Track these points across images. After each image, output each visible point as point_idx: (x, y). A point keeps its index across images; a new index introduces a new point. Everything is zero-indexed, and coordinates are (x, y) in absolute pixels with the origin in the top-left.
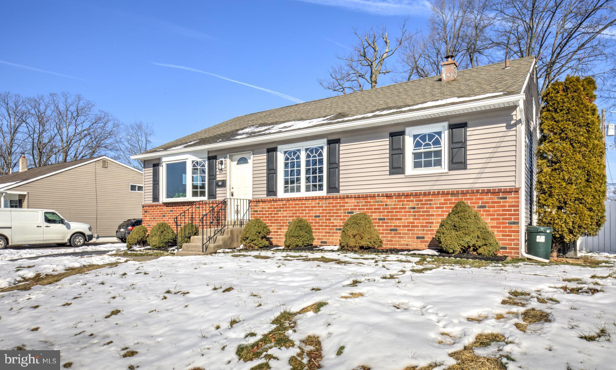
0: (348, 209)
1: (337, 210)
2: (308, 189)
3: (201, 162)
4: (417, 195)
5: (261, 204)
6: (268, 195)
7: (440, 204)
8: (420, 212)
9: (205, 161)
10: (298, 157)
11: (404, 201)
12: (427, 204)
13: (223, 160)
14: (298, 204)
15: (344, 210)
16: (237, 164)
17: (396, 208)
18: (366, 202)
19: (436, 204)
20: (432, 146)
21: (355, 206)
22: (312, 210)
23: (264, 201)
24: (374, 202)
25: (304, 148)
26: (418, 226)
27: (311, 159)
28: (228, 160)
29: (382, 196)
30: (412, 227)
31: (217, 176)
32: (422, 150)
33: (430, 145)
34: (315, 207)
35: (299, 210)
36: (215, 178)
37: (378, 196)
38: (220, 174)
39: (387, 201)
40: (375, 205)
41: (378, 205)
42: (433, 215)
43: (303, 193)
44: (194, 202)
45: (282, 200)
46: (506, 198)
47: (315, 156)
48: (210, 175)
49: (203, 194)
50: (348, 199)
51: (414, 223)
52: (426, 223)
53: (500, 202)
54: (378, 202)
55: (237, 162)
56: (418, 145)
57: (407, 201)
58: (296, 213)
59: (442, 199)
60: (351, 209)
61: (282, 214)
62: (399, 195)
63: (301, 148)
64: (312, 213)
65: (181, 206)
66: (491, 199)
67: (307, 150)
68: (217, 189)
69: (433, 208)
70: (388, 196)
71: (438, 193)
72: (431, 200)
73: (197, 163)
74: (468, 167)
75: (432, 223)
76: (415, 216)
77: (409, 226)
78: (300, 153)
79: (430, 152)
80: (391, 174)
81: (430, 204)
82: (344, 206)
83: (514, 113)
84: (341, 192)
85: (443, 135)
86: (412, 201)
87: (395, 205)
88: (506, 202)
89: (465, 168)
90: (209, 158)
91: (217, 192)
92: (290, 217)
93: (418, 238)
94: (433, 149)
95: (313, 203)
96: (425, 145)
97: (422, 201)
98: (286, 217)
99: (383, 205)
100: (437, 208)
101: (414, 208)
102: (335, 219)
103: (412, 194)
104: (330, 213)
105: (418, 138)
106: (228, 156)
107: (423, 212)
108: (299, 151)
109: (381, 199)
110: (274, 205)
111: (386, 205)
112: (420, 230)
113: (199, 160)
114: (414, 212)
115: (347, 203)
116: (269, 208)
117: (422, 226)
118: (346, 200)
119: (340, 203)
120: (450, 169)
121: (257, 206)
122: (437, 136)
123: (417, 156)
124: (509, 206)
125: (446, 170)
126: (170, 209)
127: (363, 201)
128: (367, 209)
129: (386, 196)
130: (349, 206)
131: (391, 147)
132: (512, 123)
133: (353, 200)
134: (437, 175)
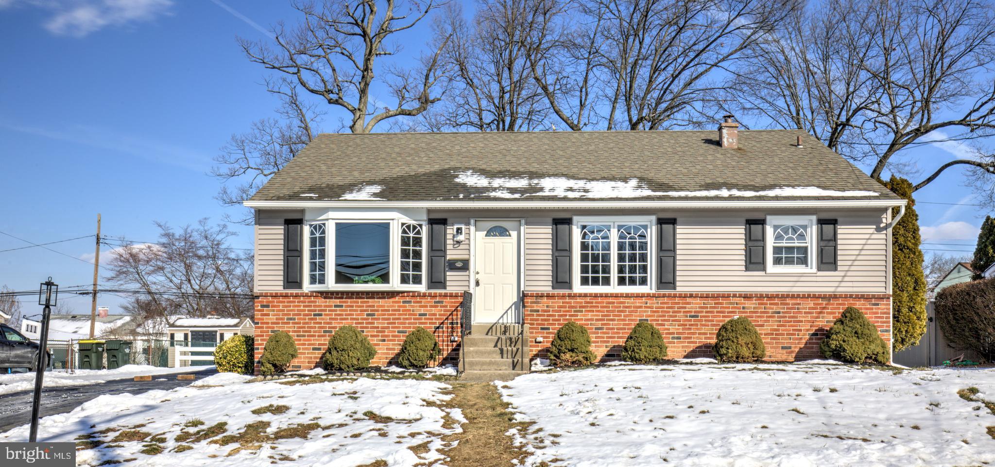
0: (691, 312)
1: (674, 312)
2: (622, 281)
3: (415, 228)
4: (784, 297)
5: (545, 299)
6: (553, 288)
7: (810, 308)
8: (786, 317)
9: (421, 226)
10: (605, 236)
11: (766, 304)
12: (794, 308)
13: (463, 227)
14: (613, 303)
15: (684, 312)
16: (486, 236)
17: (756, 312)
18: (715, 304)
19: (805, 308)
20: (796, 241)
21: (700, 308)
22: (636, 312)
23: (548, 296)
24: (727, 303)
25: (616, 224)
26: (783, 334)
27: (627, 240)
28: (472, 228)
29: (739, 297)
30: (776, 334)
31: (448, 252)
32: (784, 244)
33: (792, 239)
34: (641, 307)
35: (613, 311)
36: (445, 256)
37: (735, 296)
38: (454, 248)
39: (745, 304)
40: (728, 308)
41: (733, 308)
42: (801, 321)
43: (614, 288)
44: (403, 292)
45: (580, 295)
46: (878, 304)
47: (634, 238)
48: (431, 248)
49: (417, 280)
50: (690, 299)
51: (778, 330)
52: (793, 330)
53: (872, 309)
54: (731, 303)
55: (486, 232)
56: (778, 237)
57: (771, 304)
58: (609, 316)
59: (811, 303)
60: (695, 312)
61: (584, 315)
62: (760, 297)
63: (612, 224)
64: (636, 316)
65: (364, 298)
66: (863, 304)
67: (620, 228)
68: (448, 273)
69: (801, 313)
70: (747, 297)
71: (809, 296)
72: (799, 304)
73: (408, 227)
74: (839, 268)
75: (800, 330)
76: (780, 321)
77: (772, 334)
78: (609, 231)
79: (793, 248)
80: (747, 269)
81: (798, 309)
82: (685, 308)
83: (884, 215)
84: (678, 289)
85: (809, 230)
86: (776, 304)
87: (754, 308)
88: (879, 308)
89: (836, 269)
90: (432, 222)
91: (448, 278)
92: (597, 320)
93: (783, 348)
94: (796, 244)
95: (638, 302)
96: (788, 239)
97: (788, 304)
98: (591, 320)
99: (739, 308)
100: (805, 313)
101: (779, 313)
102: (671, 325)
103: (777, 296)
104: (664, 316)
105: (779, 230)
106: (472, 221)
107: (789, 317)
108: (608, 227)
109: (737, 300)
110: (570, 303)
111: (744, 308)
112: (786, 339)
113: (412, 222)
114: (778, 317)
115: (689, 303)
116: (559, 307)
117: (788, 334)
118: (688, 300)
119: (679, 303)
120: (819, 269)
121: (538, 303)
122: (802, 230)
123: (777, 250)
124: (882, 313)
125: (814, 270)
126: (334, 302)
127: (712, 302)
128: (718, 312)
129: (744, 298)
130: (692, 308)
131: (749, 237)
132: (882, 225)
133: (698, 300)
134: (802, 275)
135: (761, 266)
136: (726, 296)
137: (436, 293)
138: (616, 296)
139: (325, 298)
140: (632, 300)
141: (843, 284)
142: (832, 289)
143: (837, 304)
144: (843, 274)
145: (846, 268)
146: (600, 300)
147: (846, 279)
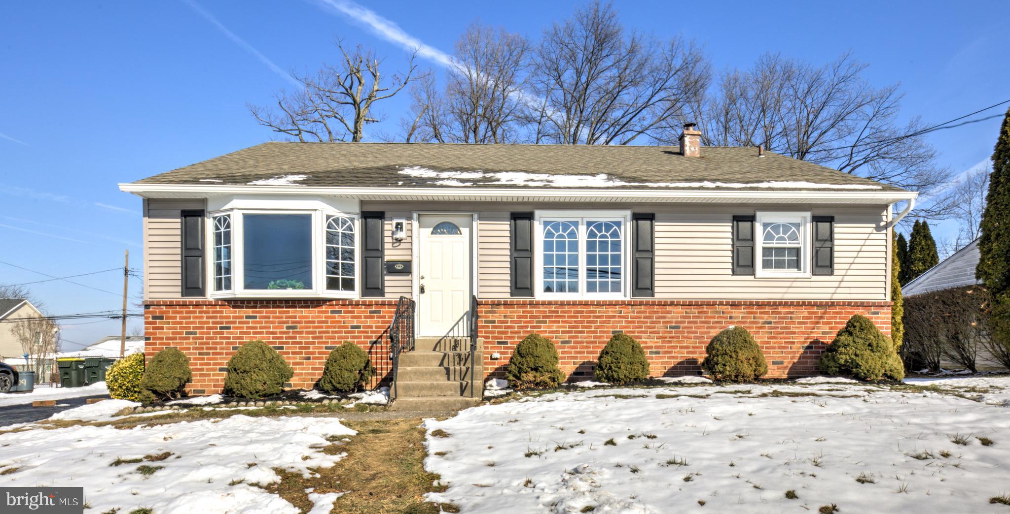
0: (671, 322)
1: (652, 322)
2: (591, 288)
3: (344, 222)
4: (776, 305)
5: (502, 308)
6: (512, 294)
8: (777, 328)
9: (352, 220)
10: (573, 234)
11: (756, 313)
12: (786, 318)
13: (404, 222)
14: (582, 312)
15: (664, 322)
16: (432, 233)
17: (745, 323)
18: (699, 312)
19: (798, 318)
20: (788, 242)
21: (682, 317)
22: (609, 322)
23: (506, 304)
24: (712, 313)
25: (585, 220)
26: (774, 348)
27: (597, 240)
28: (415, 224)
29: (726, 305)
30: (767, 348)
31: (386, 252)
32: (774, 244)
33: (784, 239)
34: (614, 317)
35: (582, 322)
36: (382, 256)
37: (721, 304)
38: (394, 248)
39: (732, 313)
40: (714, 317)
41: (718, 317)
42: (794, 333)
43: (583, 295)
44: (331, 300)
45: (544, 303)
46: (877, 313)
47: (606, 237)
48: (365, 247)
49: (349, 285)
50: (670, 307)
51: (769, 343)
52: (786, 342)
54: (717, 312)
55: (431, 229)
56: (768, 237)
57: (761, 313)
58: (577, 327)
59: (805, 312)
60: (676, 322)
61: (548, 327)
62: (750, 304)
63: (580, 220)
64: (608, 328)
65: (283, 307)
67: (589, 224)
68: (386, 278)
69: (794, 323)
70: (735, 304)
72: (792, 313)
73: (336, 221)
74: (836, 272)
75: (793, 343)
76: (771, 333)
78: (577, 229)
79: (784, 249)
80: (734, 273)
81: (791, 318)
82: (665, 317)
83: (885, 213)
84: (657, 296)
85: (802, 228)
86: (767, 313)
87: (743, 317)
88: (878, 318)
89: (832, 274)
90: (366, 216)
91: (387, 283)
92: (563, 332)
93: (774, 363)
94: (788, 244)
95: (611, 311)
96: (778, 239)
97: (780, 313)
98: (557, 332)
99: (725, 318)
100: (799, 323)
101: (770, 323)
102: (649, 337)
103: (769, 304)
104: (641, 327)
105: (769, 229)
106: (415, 215)
107: (782, 328)
108: (576, 224)
109: (723, 309)
110: (532, 312)
111: (731, 317)
112: (777, 353)
113: (341, 215)
114: (769, 328)
115: (669, 312)
116: (519, 317)
117: (779, 348)
118: (668, 308)
119: (657, 312)
120: (814, 274)
121: (494, 312)
122: (794, 229)
123: (767, 251)
124: (881, 323)
125: (808, 274)
126: (245, 312)
127: (695, 310)
128: (702, 322)
129: (731, 305)
130: (672, 318)
131: (737, 237)
132: (882, 224)
133: (680, 309)
134: (795, 280)
135: (750, 270)
136: (711, 304)
137: (372, 301)
138: (586, 304)
139: (234, 307)
140: (604, 309)
141: (839, 290)
142: (828, 296)
143: (834, 313)
144: (840, 278)
145: (843, 272)
146: (566, 308)
147: (843, 284)
